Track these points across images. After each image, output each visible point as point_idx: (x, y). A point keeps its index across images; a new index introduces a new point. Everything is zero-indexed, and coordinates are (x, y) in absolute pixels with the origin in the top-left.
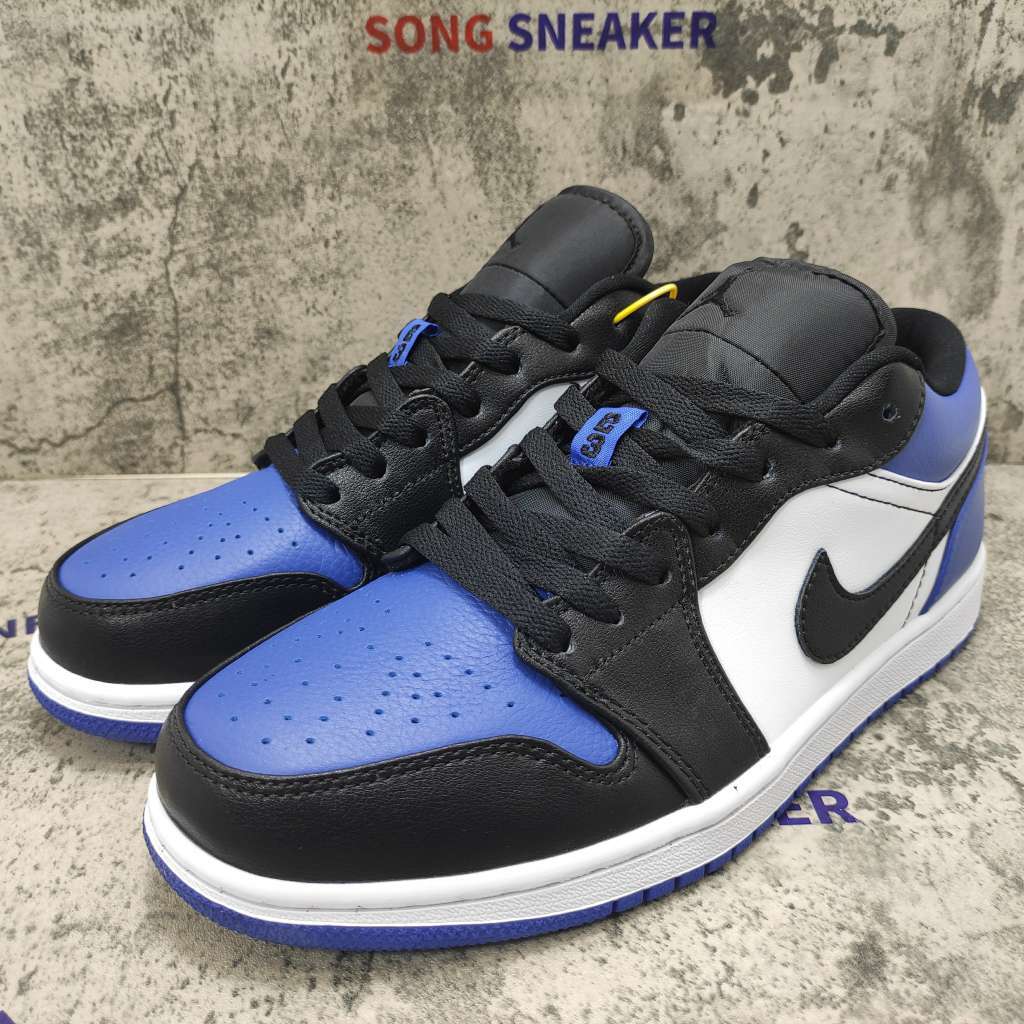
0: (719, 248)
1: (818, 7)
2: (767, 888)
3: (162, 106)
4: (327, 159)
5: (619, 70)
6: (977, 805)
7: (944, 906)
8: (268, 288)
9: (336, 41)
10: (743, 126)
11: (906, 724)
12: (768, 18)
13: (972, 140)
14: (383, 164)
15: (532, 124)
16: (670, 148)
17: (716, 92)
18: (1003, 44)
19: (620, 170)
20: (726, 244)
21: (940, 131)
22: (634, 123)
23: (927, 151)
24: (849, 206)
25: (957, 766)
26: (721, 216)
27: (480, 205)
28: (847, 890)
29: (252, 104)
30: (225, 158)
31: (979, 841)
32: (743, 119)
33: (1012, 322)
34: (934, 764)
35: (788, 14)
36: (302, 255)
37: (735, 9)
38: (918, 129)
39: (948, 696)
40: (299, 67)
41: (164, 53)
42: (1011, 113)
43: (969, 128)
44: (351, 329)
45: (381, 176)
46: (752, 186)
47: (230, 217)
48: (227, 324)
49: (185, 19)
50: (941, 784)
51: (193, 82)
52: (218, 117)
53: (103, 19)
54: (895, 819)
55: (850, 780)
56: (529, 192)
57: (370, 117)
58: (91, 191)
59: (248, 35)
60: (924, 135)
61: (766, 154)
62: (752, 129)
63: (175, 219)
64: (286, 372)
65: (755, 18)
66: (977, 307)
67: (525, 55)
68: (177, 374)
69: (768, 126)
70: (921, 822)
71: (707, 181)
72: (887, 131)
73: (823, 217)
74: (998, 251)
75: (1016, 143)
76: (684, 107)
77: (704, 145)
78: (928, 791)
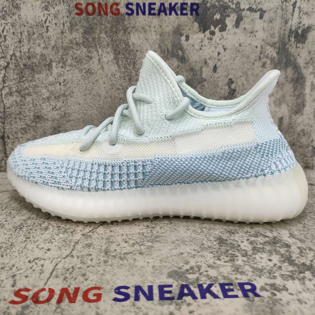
0: (204, 87)
1: (235, 2)
3: (2, 34)
4: (60, 53)
5: (165, 23)
8: (38, 100)
9: (64, 11)
10: (210, 43)
11: (282, 254)
12: (217, 5)
14: (81, 55)
15: (134, 41)
16: (185, 51)
17: (200, 31)
18: (301, 16)
19: (167, 58)
20: (206, 85)
21: (281, 46)
22: (171, 42)
23: (277, 53)
24: (250, 73)
25: (306, 272)
26: (204, 76)
27: (116, 71)
29: (34, 33)
30: (24, 52)
32: (210, 40)
33: (312, 116)
34: (296, 271)
35: (225, 4)
36: (51, 88)
37: (205, 2)
38: (273, 45)
39: (299, 244)
40: (51, 20)
41: (3, 15)
42: (306, 39)
43: (291, 45)
44: (69, 116)
45: (80, 60)
46: (214, 65)
47: (25, 74)
48: (23, 113)
49: (11, 3)
50: (300, 280)
51: (13, 25)
52: (21, 38)
54: (279, 295)
55: (258, 278)
56: (134, 66)
57: (76, 38)
59: (33, 9)
60: (275, 47)
61: (219, 53)
62: (213, 45)
63: (5, 74)
64: (45, 132)
65: (213, 5)
66: (298, 109)
67: (131, 17)
68: (4, 132)
69: (219, 43)
70: (291, 297)
71: (198, 63)
72: (262, 46)
73: (240, 77)
74: (305, 90)
75: (308, 51)
76: (189, 36)
77: (196, 50)
78: (294, 283)
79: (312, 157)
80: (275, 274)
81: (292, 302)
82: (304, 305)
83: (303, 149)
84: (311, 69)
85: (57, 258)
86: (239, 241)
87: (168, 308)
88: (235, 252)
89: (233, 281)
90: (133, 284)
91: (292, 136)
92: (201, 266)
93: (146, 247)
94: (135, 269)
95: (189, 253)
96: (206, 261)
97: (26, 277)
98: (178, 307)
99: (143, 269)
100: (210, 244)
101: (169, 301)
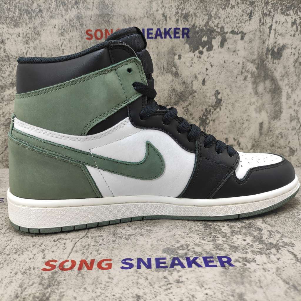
0: (194, 98)
1: (219, 26)
2: (198, 288)
3: (25, 55)
5: (161, 45)
6: (279, 262)
7: (266, 294)
9: (77, 37)
10: (199, 61)
11: (255, 236)
12: (205, 30)
13: (270, 65)
16: (178, 68)
17: (190, 51)
18: (276, 36)
19: (163, 74)
20: (197, 97)
21: (259, 62)
22: (166, 60)
23: (256, 68)
24: (233, 85)
25: (272, 249)
26: (194, 88)
28: (229, 288)
31: (280, 273)
32: (200, 59)
33: (288, 121)
34: (264, 248)
35: (211, 28)
37: (194, 27)
38: (253, 62)
39: (270, 228)
40: (66, 44)
41: (27, 40)
42: (281, 56)
43: (268, 61)
46: (203, 79)
49: (33, 30)
50: (266, 254)
51: (35, 49)
53: (9, 30)
54: (248, 265)
55: (233, 253)
58: (3, 80)
59: (51, 35)
60: (254, 63)
61: (207, 69)
62: (202, 62)
65: (201, 29)
66: (276, 115)
69: (207, 61)
70: (258, 267)
71: (189, 77)
72: (243, 62)
73: (225, 88)
74: (281, 99)
75: (283, 66)
76: (181, 56)
77: (188, 67)
78: (261, 257)
79: (289, 156)
80: (247, 251)
81: (258, 270)
82: (267, 272)
83: (281, 149)
84: (286, 81)
85: (76, 238)
86: (221, 226)
87: (163, 274)
88: (217, 234)
89: (213, 255)
90: (135, 258)
91: (271, 138)
92: (189, 245)
93: (145, 230)
94: (137, 247)
95: (180, 235)
96: (193, 241)
97: (53, 252)
98: (170, 273)
99: (143, 246)
100: (197, 228)
101: (163, 269)
